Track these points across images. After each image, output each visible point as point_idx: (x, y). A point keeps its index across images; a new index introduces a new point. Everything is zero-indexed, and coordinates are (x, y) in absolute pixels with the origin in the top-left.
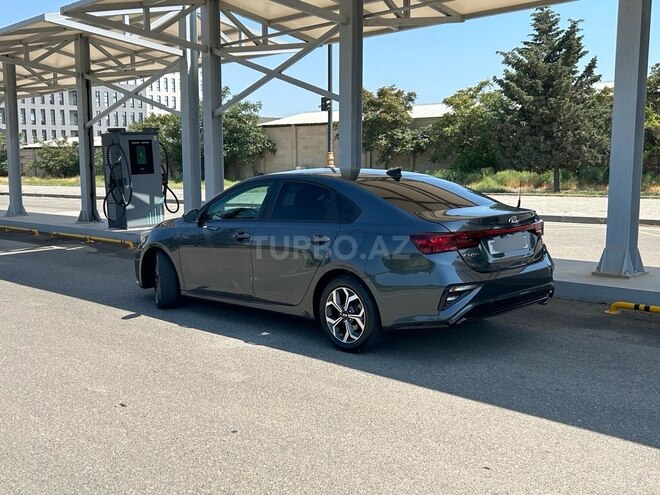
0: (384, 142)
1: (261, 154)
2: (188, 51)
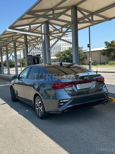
0: (113, 54)
1: (83, 59)
2: (43, 35)
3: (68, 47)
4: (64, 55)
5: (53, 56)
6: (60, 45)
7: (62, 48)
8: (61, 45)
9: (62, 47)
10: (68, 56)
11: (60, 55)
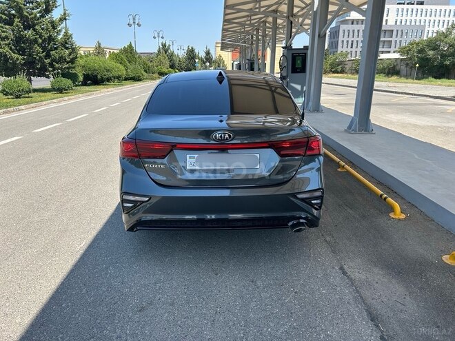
3: (436, 29)
4: (421, 51)
5: (394, 52)
6: (422, 23)
7: (426, 32)
8: (427, 24)
9: (427, 29)
10: (431, 53)
11: (410, 50)
